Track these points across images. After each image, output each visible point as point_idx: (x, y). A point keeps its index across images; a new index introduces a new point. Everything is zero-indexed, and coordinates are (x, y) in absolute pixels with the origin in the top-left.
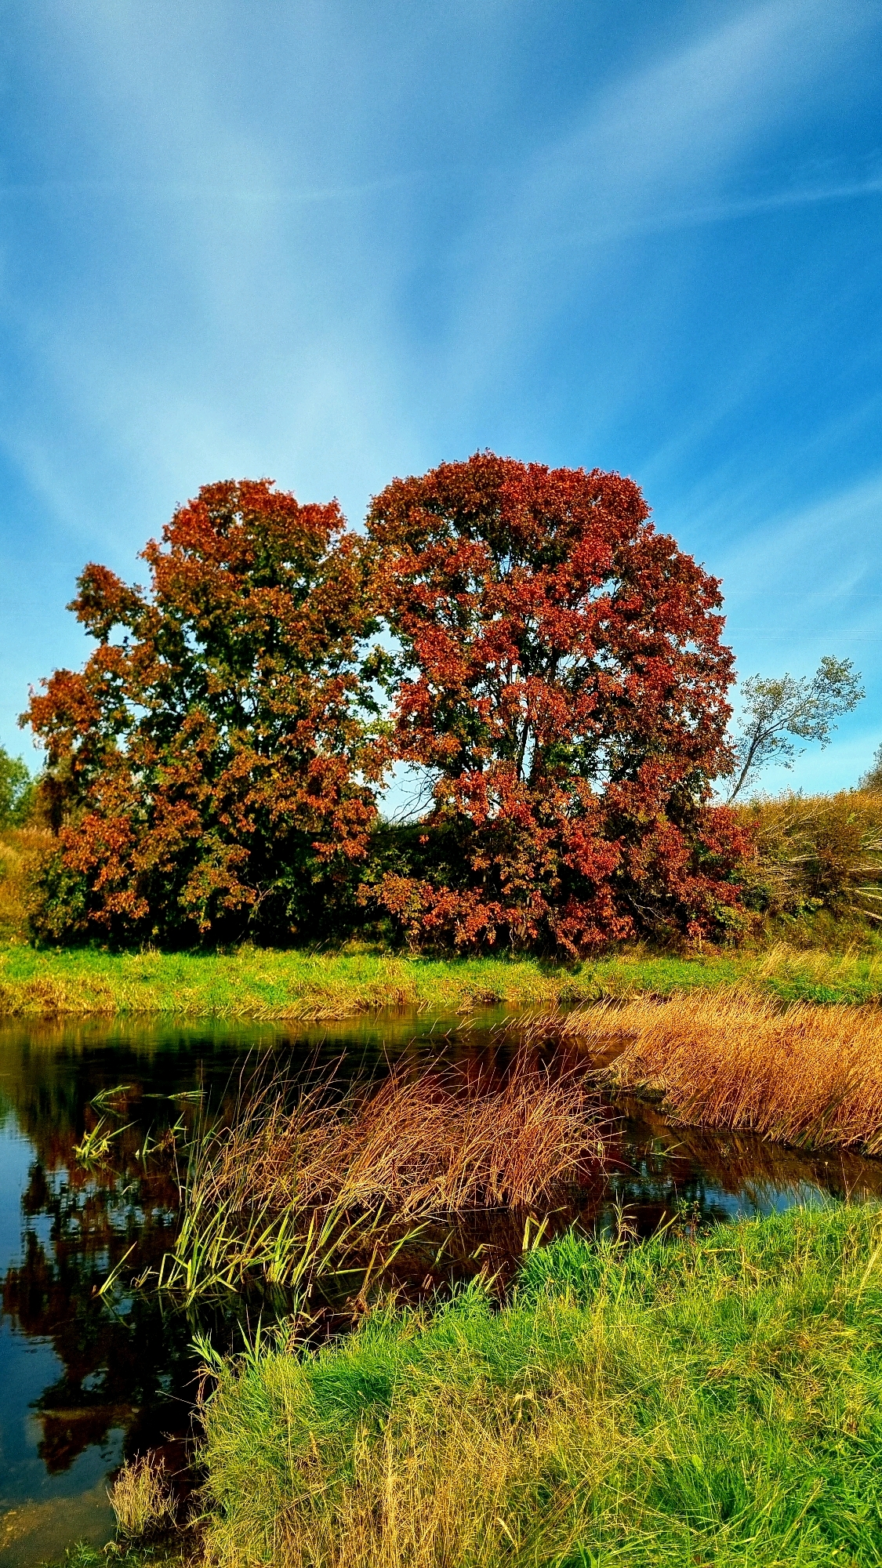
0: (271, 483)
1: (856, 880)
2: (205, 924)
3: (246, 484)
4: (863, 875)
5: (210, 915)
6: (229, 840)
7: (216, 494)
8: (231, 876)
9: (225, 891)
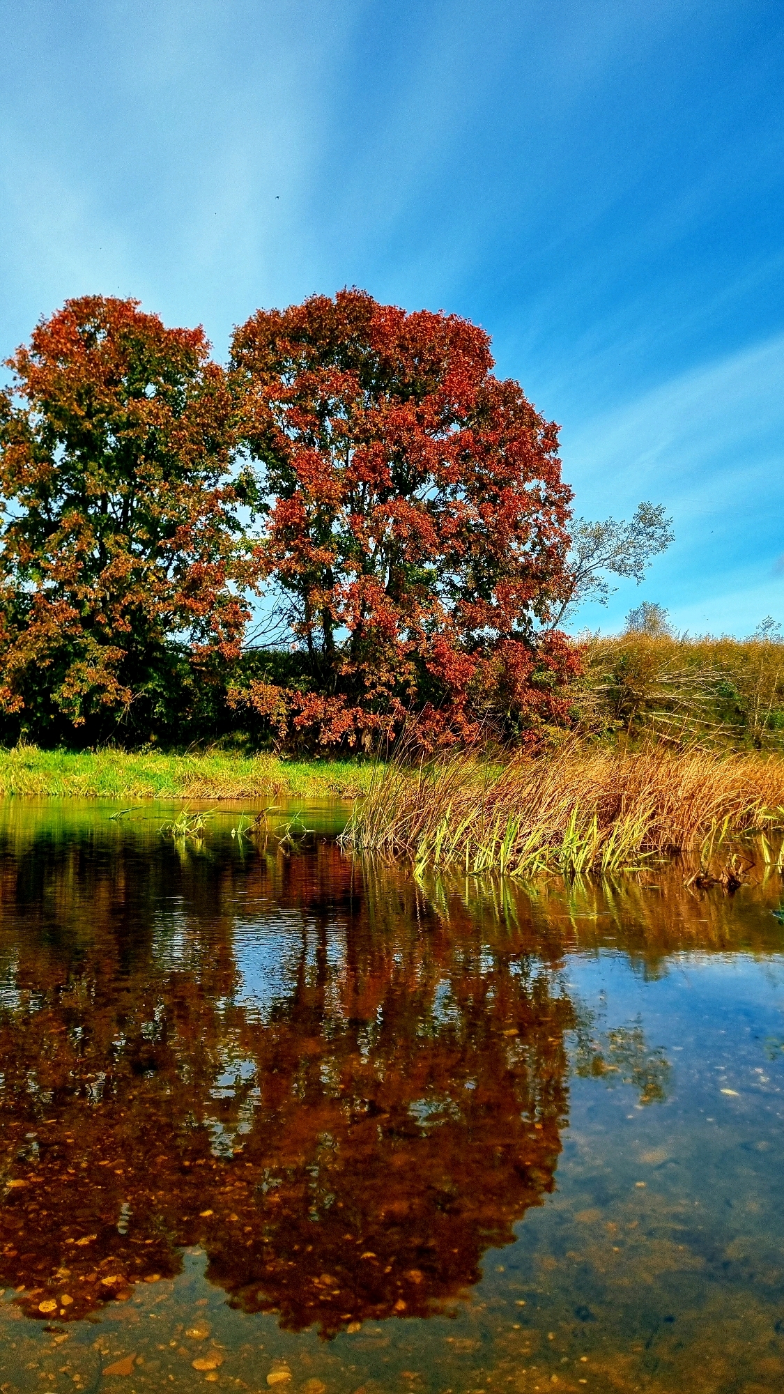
0: (136, 303)
1: (650, 705)
2: (78, 720)
3: (112, 302)
4: (655, 701)
5: (84, 712)
6: (103, 640)
7: (83, 309)
8: (109, 673)
9: (101, 688)
